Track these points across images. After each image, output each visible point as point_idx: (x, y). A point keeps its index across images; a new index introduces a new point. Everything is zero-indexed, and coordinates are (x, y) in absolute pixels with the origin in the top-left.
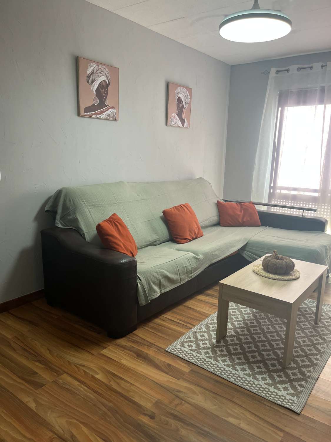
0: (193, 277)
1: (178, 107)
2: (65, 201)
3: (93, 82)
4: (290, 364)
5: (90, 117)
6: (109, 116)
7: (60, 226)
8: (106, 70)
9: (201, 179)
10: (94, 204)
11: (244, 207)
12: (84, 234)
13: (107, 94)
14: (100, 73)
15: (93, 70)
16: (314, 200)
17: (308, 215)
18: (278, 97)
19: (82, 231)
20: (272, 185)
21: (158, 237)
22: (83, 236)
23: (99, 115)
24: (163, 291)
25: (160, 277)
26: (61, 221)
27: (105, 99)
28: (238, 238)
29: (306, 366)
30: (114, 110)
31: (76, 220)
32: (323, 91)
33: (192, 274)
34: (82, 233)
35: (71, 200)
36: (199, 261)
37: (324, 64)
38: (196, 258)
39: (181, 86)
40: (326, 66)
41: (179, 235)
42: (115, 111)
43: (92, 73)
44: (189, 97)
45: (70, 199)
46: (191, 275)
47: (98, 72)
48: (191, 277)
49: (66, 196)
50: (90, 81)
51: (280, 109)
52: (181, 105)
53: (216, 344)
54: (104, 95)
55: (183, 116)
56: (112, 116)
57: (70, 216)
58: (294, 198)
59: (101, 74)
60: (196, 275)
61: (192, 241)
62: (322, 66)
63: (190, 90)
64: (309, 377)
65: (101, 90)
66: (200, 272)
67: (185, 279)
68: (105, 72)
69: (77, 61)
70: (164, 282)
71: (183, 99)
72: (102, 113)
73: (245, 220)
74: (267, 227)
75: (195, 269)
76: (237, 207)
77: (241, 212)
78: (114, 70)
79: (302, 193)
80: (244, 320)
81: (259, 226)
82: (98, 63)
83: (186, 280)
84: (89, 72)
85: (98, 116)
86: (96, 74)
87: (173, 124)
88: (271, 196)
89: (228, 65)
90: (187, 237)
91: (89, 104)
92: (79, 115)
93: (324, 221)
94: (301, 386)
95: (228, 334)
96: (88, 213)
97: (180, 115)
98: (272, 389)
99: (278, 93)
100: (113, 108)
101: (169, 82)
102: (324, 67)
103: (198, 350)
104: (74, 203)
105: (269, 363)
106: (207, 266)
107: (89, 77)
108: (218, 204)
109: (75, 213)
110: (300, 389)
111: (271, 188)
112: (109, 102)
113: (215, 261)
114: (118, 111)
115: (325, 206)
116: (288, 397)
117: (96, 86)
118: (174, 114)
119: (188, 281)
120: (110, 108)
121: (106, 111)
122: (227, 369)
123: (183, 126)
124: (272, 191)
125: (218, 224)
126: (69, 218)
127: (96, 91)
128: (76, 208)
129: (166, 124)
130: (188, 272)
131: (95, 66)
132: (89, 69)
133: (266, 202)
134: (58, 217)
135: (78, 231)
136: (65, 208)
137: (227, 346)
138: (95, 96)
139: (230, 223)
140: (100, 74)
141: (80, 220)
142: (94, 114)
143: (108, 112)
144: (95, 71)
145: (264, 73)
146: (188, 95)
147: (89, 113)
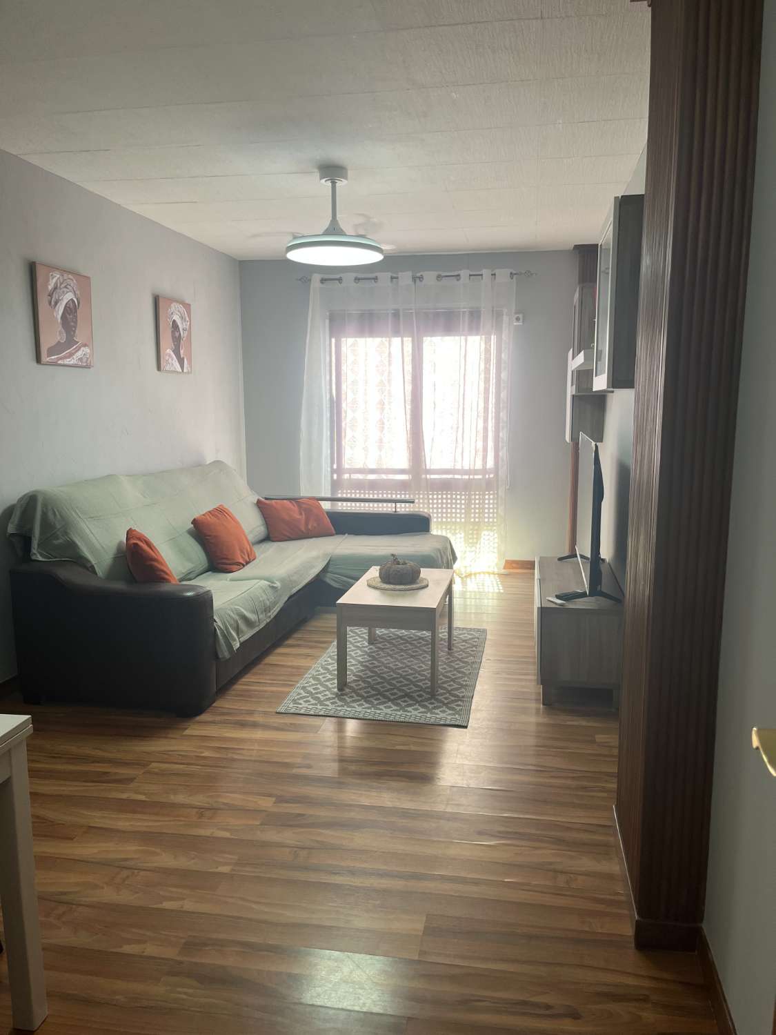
0: (272, 617)
1: (174, 337)
2: (44, 514)
3: (56, 303)
4: (437, 691)
5: (54, 364)
6: (81, 359)
7: (40, 559)
8: (73, 283)
9: (217, 463)
10: (92, 516)
11: (304, 506)
12: (92, 567)
13: (76, 322)
14: (66, 287)
15: (56, 283)
16: (403, 486)
17: (403, 509)
18: (327, 321)
19: (89, 561)
20: (335, 466)
21: (193, 566)
22: (92, 569)
23: (68, 360)
24: (242, 639)
25: (237, 618)
26: (39, 550)
27: (74, 332)
28: (314, 553)
29: (457, 689)
30: (87, 350)
31: (72, 546)
32: (396, 315)
33: (271, 612)
34: (89, 565)
35: (56, 510)
36: (277, 591)
37: (395, 275)
38: (273, 587)
39: (177, 301)
40: (397, 278)
41: (227, 559)
42: (89, 351)
43: (55, 288)
44: (187, 319)
45: (53, 510)
46: (269, 614)
47: (63, 286)
48: (270, 617)
49: (45, 505)
50: (53, 303)
51: (333, 340)
52: (177, 334)
53: (340, 693)
54: (72, 324)
55: (182, 352)
56: (85, 360)
57: (58, 539)
58: (373, 485)
59: (68, 288)
60: (275, 613)
61: (246, 567)
62: (392, 278)
63: (187, 307)
64: (463, 697)
65: (68, 316)
66: (279, 609)
67: (265, 620)
68: (72, 285)
69: (32, 269)
70: (242, 626)
71: (179, 322)
72: (70, 355)
73: (310, 527)
74: (346, 535)
75: (275, 604)
76: (292, 507)
77: (301, 514)
78: (84, 281)
79: (384, 477)
80: (360, 662)
81: (332, 535)
82: (64, 271)
83: (265, 622)
84: (50, 288)
85: (67, 362)
86: (60, 289)
87: (167, 368)
88: (335, 485)
89: (235, 260)
90: (238, 561)
91: (53, 343)
92: (38, 359)
93: (426, 516)
94: (457, 705)
95: (348, 681)
96: (87, 531)
97: (177, 352)
98: (429, 715)
99: (328, 314)
100: (85, 345)
101: (158, 296)
102: (394, 280)
103: (321, 703)
104: (61, 516)
105: (414, 695)
106: (286, 599)
107: (51, 295)
108: (259, 504)
109: (66, 533)
110: (458, 708)
111: (333, 471)
112: (80, 337)
113: (294, 590)
114: (92, 350)
115: (419, 494)
116: (449, 717)
117: (61, 309)
118: (169, 351)
119: (267, 624)
120: (80, 348)
121: (77, 351)
122: (369, 711)
123: (183, 371)
124: (335, 476)
125: (268, 538)
126: (56, 542)
127: (61, 318)
128: (67, 525)
129: (159, 368)
130: (267, 610)
131: (58, 276)
132: (50, 282)
133: (329, 495)
134: (35, 543)
135: (80, 562)
136: (47, 525)
137: (354, 691)
138: (60, 328)
139: (288, 534)
140: (65, 289)
141: (79, 544)
142: (61, 359)
143: (79, 354)
144: (59, 285)
145: (300, 280)
146: (186, 315)
147: (53, 357)
